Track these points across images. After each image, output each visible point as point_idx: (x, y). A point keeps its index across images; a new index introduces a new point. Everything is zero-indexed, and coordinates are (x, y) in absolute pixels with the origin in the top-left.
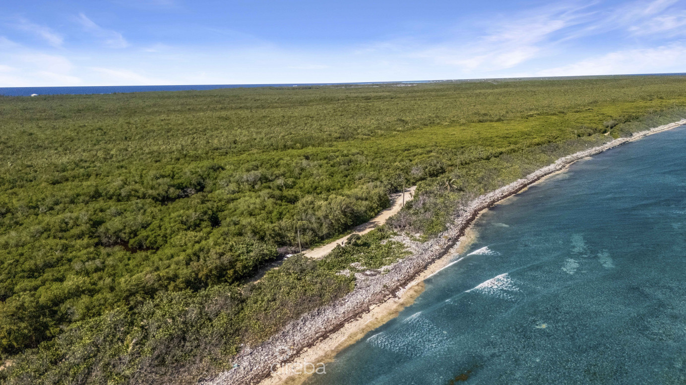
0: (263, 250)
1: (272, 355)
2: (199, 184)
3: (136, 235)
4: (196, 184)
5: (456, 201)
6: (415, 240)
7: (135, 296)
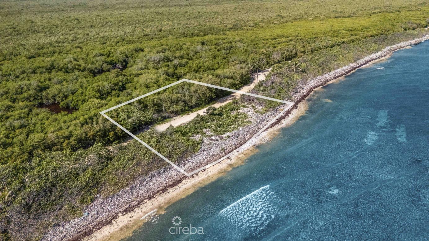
0: (140, 117)
1: (118, 206)
2: (125, 61)
3: (66, 98)
4: (122, 61)
5: (297, 81)
6: (257, 112)
7: (37, 150)
